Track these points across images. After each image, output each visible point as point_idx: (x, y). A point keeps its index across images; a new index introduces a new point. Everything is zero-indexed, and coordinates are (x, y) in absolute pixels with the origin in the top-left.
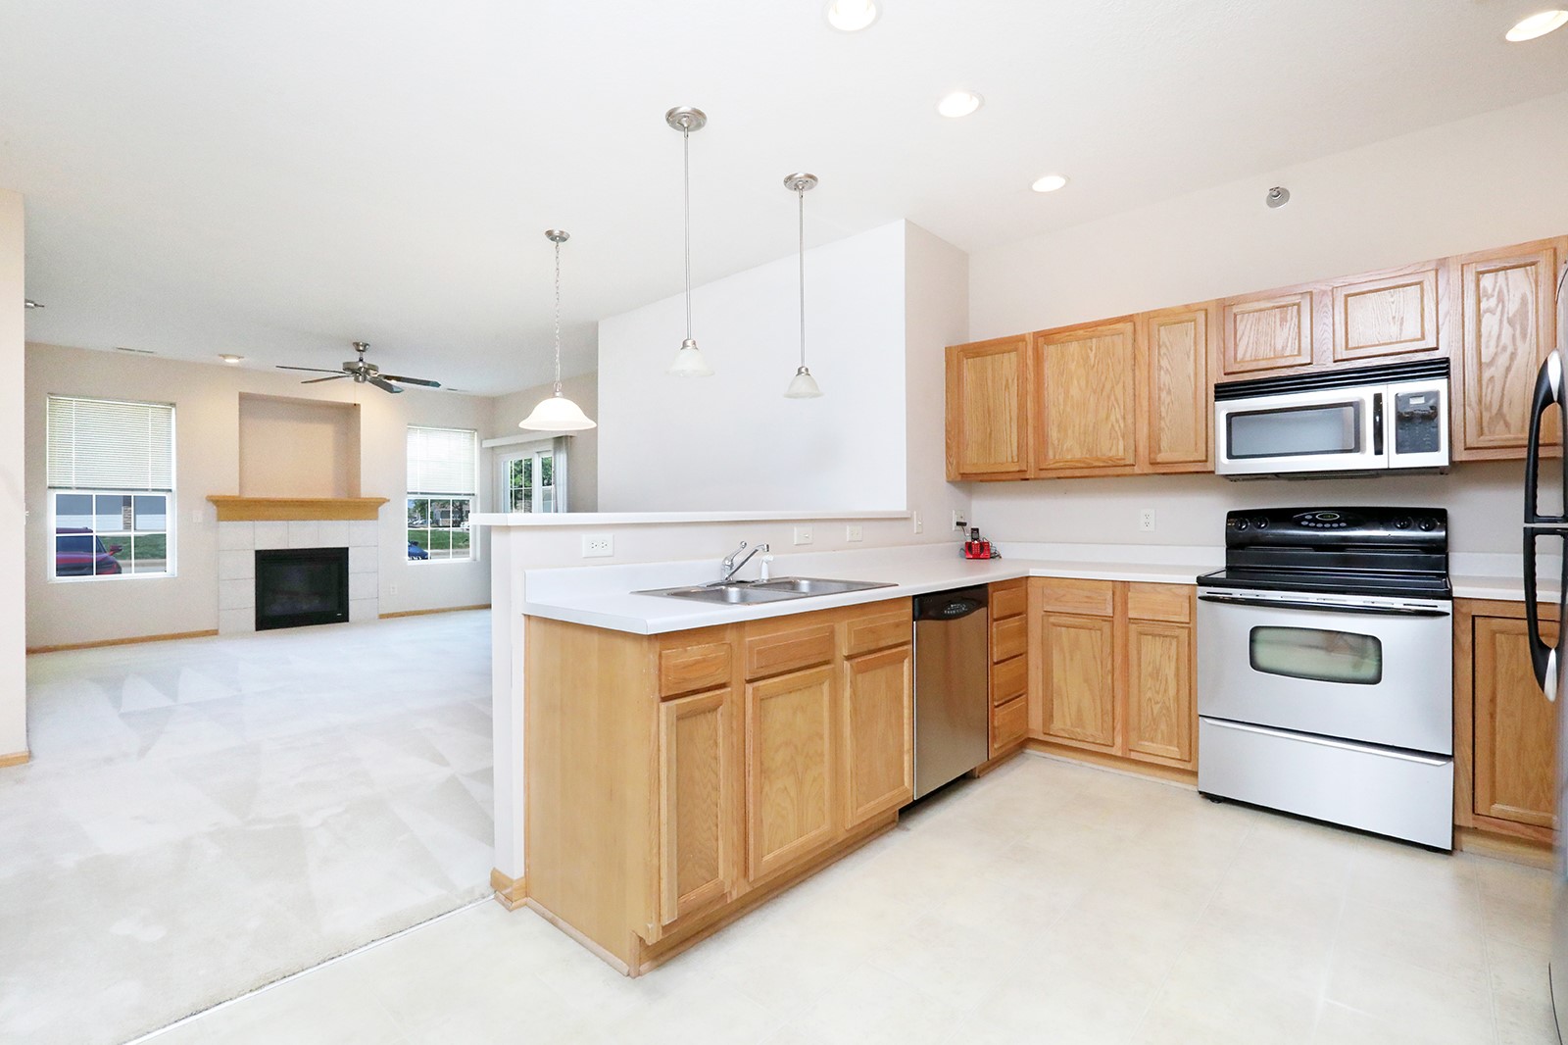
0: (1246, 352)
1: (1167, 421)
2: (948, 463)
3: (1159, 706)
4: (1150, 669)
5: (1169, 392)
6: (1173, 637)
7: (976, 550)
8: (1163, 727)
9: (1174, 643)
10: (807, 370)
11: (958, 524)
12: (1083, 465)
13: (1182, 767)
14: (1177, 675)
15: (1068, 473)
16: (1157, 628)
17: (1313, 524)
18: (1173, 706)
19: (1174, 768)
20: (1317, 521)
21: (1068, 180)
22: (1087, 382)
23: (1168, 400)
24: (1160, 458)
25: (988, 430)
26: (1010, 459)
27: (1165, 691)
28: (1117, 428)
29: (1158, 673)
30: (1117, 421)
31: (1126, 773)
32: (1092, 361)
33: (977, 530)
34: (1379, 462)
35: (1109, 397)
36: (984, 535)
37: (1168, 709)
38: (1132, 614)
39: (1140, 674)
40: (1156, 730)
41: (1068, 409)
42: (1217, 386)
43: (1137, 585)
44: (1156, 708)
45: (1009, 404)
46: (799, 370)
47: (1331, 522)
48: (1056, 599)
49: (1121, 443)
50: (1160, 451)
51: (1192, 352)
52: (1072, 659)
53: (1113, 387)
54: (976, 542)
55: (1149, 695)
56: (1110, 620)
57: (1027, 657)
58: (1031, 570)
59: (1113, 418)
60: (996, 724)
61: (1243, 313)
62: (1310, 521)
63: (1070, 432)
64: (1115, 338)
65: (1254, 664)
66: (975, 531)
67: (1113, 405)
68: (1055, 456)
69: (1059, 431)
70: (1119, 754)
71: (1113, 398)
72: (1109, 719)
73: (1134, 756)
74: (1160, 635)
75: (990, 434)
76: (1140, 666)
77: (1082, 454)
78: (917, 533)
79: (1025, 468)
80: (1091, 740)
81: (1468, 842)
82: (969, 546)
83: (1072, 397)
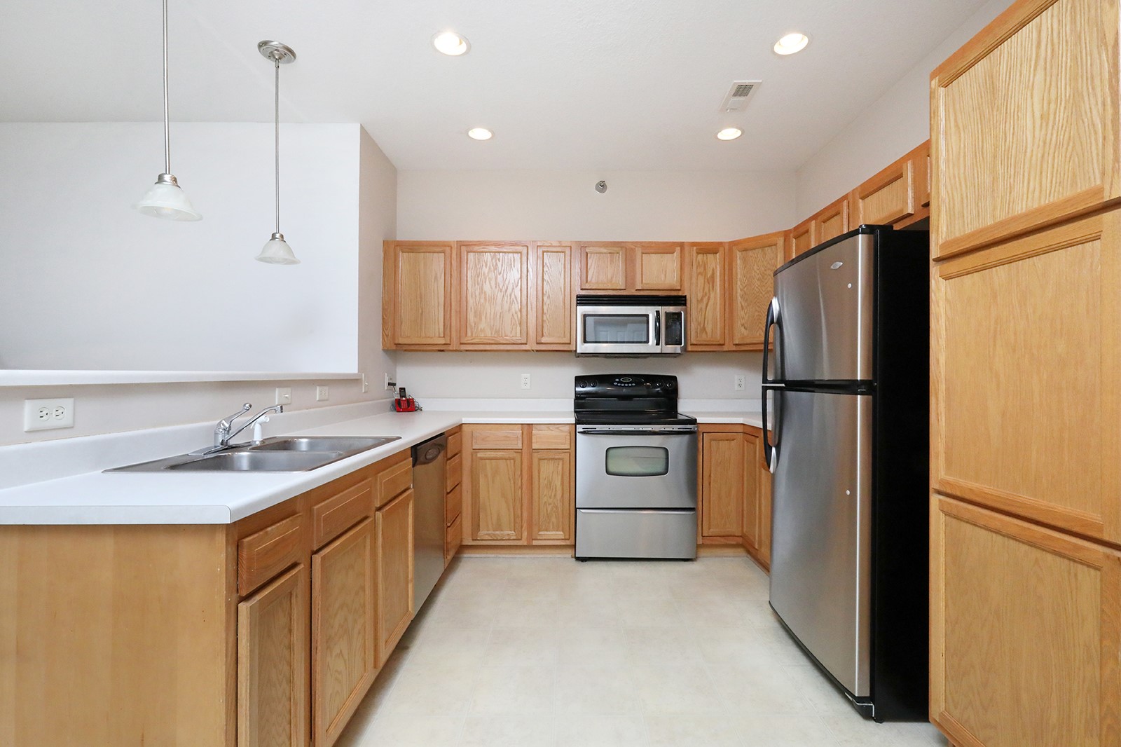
0: (592, 277)
1: (548, 316)
2: (385, 335)
3: (550, 507)
4: (546, 482)
5: (549, 297)
6: (559, 459)
7: (404, 405)
8: (554, 520)
9: (561, 463)
10: (282, 236)
11: (389, 384)
12: (493, 342)
13: (564, 544)
14: (562, 484)
15: (482, 347)
16: (551, 454)
17: (619, 384)
18: (559, 504)
19: (561, 545)
20: (622, 383)
21: (493, 134)
22: (496, 284)
23: (548, 302)
24: (543, 340)
25: (420, 311)
26: (437, 335)
27: (555, 496)
28: (516, 318)
29: (550, 485)
30: (516, 313)
31: (527, 556)
32: (500, 270)
33: (404, 389)
34: (658, 350)
35: (510, 295)
36: (410, 393)
37: (557, 507)
38: (535, 446)
39: (539, 486)
40: (549, 523)
41: (482, 301)
42: (578, 297)
43: (537, 426)
44: (549, 508)
45: (437, 290)
46: (274, 235)
47: (628, 383)
48: (483, 440)
49: (518, 328)
50: (543, 335)
51: (563, 272)
52: (493, 482)
53: (513, 289)
54: (404, 399)
55: (545, 499)
56: (519, 451)
57: (461, 486)
58: (463, 419)
59: (513, 310)
60: (449, 540)
61: (591, 253)
62: (618, 382)
63: (483, 318)
64: (515, 255)
65: (608, 472)
66: (402, 390)
67: (513, 301)
68: (472, 334)
69: (475, 316)
70: (525, 544)
71: (513, 296)
72: (518, 520)
73: (535, 543)
74: (552, 459)
75: (422, 314)
76: (539, 482)
77: (492, 334)
78: (365, 392)
79: (449, 342)
80: (507, 538)
81: (703, 552)
82: (398, 402)
83: (485, 292)
